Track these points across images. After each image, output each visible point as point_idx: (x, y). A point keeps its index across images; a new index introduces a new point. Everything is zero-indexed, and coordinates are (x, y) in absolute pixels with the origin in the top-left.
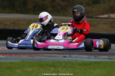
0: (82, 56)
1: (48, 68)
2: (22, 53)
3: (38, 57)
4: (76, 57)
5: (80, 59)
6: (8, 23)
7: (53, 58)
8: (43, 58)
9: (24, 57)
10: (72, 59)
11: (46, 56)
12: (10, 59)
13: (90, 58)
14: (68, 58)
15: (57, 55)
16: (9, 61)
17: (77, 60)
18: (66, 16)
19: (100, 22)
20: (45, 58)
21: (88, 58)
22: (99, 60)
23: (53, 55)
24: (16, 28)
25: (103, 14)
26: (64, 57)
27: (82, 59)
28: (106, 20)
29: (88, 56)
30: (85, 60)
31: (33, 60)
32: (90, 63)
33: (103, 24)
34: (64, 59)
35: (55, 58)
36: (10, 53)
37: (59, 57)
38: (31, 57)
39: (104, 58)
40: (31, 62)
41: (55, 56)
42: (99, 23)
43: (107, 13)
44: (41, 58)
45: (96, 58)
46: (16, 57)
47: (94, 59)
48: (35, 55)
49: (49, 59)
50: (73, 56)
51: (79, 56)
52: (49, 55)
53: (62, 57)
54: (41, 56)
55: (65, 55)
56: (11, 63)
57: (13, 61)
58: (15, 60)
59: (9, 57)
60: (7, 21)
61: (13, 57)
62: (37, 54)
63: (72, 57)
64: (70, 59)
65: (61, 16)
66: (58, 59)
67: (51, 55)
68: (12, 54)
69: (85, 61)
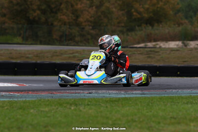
0: (110, 91)
1: (68, 106)
2: (41, 90)
3: (59, 95)
4: (103, 93)
5: (108, 95)
6: (30, 56)
7: (77, 95)
8: (65, 95)
9: (43, 95)
10: (99, 95)
12: (25, 98)
13: (120, 94)
14: (93, 95)
15: (82, 91)
16: (24, 99)
19: (136, 53)
20: (67, 95)
21: (117, 94)
22: (129, 96)
23: (77, 91)
24: (38, 62)
25: (139, 43)
26: (90, 93)
27: (110, 95)
28: (141, 49)
29: (117, 92)
30: (113, 96)
31: (52, 97)
32: (119, 100)
33: (139, 54)
34: (89, 96)
35: (79, 95)
36: (27, 90)
38: (50, 95)
39: (136, 94)
40: (49, 100)
41: (79, 93)
42: (134, 54)
43: (143, 42)
44: (61, 95)
45: (126, 94)
46: (33, 95)
47: (124, 94)
48: (56, 92)
49: (72, 96)
50: (100, 92)
52: (72, 91)
53: (87, 93)
54: (63, 93)
55: (90, 91)
56: (25, 102)
57: (27, 99)
58: (31, 98)
59: (26, 95)
60: (29, 54)
61: (30, 94)
62: (59, 90)
63: (99, 93)
64: (96, 95)
65: (91, 46)
66: (82, 96)
67: (75, 91)
68: (29, 90)
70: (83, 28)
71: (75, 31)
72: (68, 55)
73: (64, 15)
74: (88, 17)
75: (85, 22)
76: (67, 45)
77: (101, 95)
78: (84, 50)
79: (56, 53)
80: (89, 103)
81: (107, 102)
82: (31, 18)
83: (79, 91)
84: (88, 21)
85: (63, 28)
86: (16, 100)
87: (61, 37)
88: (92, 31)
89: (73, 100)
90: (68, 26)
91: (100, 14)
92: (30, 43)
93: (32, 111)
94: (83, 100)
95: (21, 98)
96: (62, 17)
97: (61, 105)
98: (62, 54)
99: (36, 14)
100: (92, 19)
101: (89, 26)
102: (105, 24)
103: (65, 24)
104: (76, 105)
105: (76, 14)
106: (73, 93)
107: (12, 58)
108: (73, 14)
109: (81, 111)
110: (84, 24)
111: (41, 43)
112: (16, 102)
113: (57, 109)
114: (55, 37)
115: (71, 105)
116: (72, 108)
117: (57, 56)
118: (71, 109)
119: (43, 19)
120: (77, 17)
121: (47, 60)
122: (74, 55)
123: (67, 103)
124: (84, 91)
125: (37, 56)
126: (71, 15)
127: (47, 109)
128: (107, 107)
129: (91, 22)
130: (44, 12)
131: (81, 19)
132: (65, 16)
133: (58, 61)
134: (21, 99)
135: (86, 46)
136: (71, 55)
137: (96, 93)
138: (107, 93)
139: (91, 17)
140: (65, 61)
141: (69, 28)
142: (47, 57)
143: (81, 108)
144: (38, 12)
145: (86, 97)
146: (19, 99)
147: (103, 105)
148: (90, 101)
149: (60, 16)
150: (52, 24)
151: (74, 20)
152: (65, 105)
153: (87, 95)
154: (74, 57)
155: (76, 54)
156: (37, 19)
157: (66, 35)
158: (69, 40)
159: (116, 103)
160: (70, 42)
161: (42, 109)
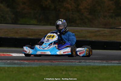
0: (95, 61)
3: (57, 63)
4: (90, 62)
5: (93, 64)
6: (42, 34)
7: (70, 63)
8: (61, 63)
9: (45, 63)
10: (86, 64)
11: (64, 61)
13: (102, 63)
14: (82, 63)
15: (74, 61)
17: (90, 65)
18: (92, 27)
20: (63, 63)
21: (100, 63)
22: (109, 65)
23: (71, 60)
26: (80, 62)
27: (94, 64)
29: (100, 61)
30: (97, 64)
31: (51, 65)
34: (79, 64)
35: (71, 63)
37: (75, 62)
38: (50, 63)
39: (114, 63)
42: (119, 33)
44: (59, 63)
45: (107, 63)
46: (38, 63)
47: (105, 63)
48: (55, 61)
49: (66, 64)
50: (88, 61)
52: (67, 60)
53: (78, 62)
55: (81, 61)
57: (33, 66)
58: (36, 65)
59: (32, 62)
60: (42, 32)
61: (36, 62)
62: (57, 60)
64: (84, 64)
65: (88, 27)
66: (74, 64)
67: (69, 60)
69: (97, 66)
73: (68, 3)
75: (84, 9)
80: (77, 70)
83: (73, 60)
86: (23, 66)
93: (33, 74)
95: (28, 65)
99: (47, 3)
104: (66, 71)
106: (67, 62)
107: (29, 35)
115: (63, 70)
116: (64, 73)
128: (89, 73)
135: (84, 27)
137: (85, 62)
143: (70, 73)
147: (87, 71)
149: (65, 5)
153: (78, 63)
155: (76, 33)
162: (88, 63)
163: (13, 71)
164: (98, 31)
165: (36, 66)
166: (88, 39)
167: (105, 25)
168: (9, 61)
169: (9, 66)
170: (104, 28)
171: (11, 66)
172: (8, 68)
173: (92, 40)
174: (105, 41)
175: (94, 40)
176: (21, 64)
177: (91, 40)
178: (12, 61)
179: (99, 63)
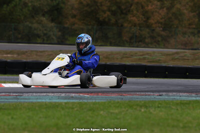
0: (181, 94)
1: (138, 108)
3: (129, 96)
4: (174, 96)
5: (178, 98)
7: (147, 97)
8: (135, 96)
9: (113, 96)
10: (169, 97)
12: (95, 99)
13: (191, 97)
14: (164, 97)
15: (152, 93)
16: (94, 101)
17: (175, 99)
18: (167, 48)
20: (137, 97)
21: (188, 96)
23: (147, 93)
24: (108, 63)
26: (160, 95)
29: (188, 94)
31: (122, 99)
35: (149, 97)
36: (97, 92)
38: (120, 97)
40: (118, 102)
41: (149, 95)
44: (131, 97)
45: (197, 96)
46: (103, 96)
47: (195, 97)
48: (126, 94)
49: (142, 98)
50: (171, 94)
51: (178, 94)
52: (142, 93)
53: (158, 95)
54: (133, 95)
55: (161, 94)
56: (94, 104)
57: (97, 101)
58: (101, 99)
59: (95, 96)
61: (100, 96)
62: (129, 92)
63: (169, 96)
64: (167, 97)
66: (153, 98)
67: (145, 93)
68: (99, 92)
69: (184, 100)
70: (154, 30)
71: (145, 32)
72: (138, 57)
73: (134, 16)
74: (159, 18)
75: (156, 23)
76: (137, 47)
77: (171, 97)
78: (154, 52)
79: (126, 54)
80: (160, 105)
81: (177, 104)
82: (101, 19)
83: (149, 93)
84: (158, 22)
85: (133, 30)
86: (86, 101)
87: (131, 38)
88: (163, 33)
89: (143, 102)
90: (138, 28)
91: (170, 15)
92: (100, 44)
93: (102, 112)
94: (153, 102)
95: (91, 99)
96: (132, 18)
97: (131, 107)
98: (132, 56)
99: (105, 15)
100: (162, 21)
101: (159, 27)
102: (175, 26)
103: (135, 25)
104: (146, 107)
105: (147, 15)
106: (143, 95)
108: (143, 15)
109: (151, 113)
110: (154, 26)
111: (111, 45)
112: (86, 104)
113: (127, 110)
114: (124, 38)
115: (141, 107)
116: (142, 110)
117: (128, 57)
118: (140, 111)
119: (113, 20)
120: (148, 18)
121: (117, 62)
122: (144, 56)
123: (137, 105)
124: (155, 94)
125: (106, 58)
126: (141, 16)
127: (117, 111)
128: (177, 109)
129: (161, 23)
130: (114, 13)
131: (151, 21)
132: (135, 18)
133: (128, 63)
134: (91, 101)
135: (156, 48)
136: (141, 57)
137: (167, 95)
138: (177, 96)
139: (162, 19)
140: (134, 63)
141: (140, 30)
142: (117, 59)
143: (151, 111)
144: (108, 13)
145: (156, 100)
146: (89, 101)
147: (174, 107)
148: (160, 104)
149: (130, 17)
150: (122, 26)
151: (144, 21)
152: (135, 107)
153: (158, 97)
154: (144, 59)
155: (147, 56)
156: (107, 20)
157: (136, 36)
158: (139, 42)
159: (187, 105)
160: (140, 43)
161: (112, 111)
162: (171, 96)
163: (73, 108)
164: (177, 53)
165: (102, 101)
166: (164, 65)
167: (185, 46)
168: (63, 95)
169: (66, 101)
170: (184, 49)
171: (69, 101)
172: (66, 103)
173: (169, 65)
174: (188, 66)
175: (172, 66)
176: (81, 98)
177: (167, 65)
178: (67, 94)
179: (185, 96)
